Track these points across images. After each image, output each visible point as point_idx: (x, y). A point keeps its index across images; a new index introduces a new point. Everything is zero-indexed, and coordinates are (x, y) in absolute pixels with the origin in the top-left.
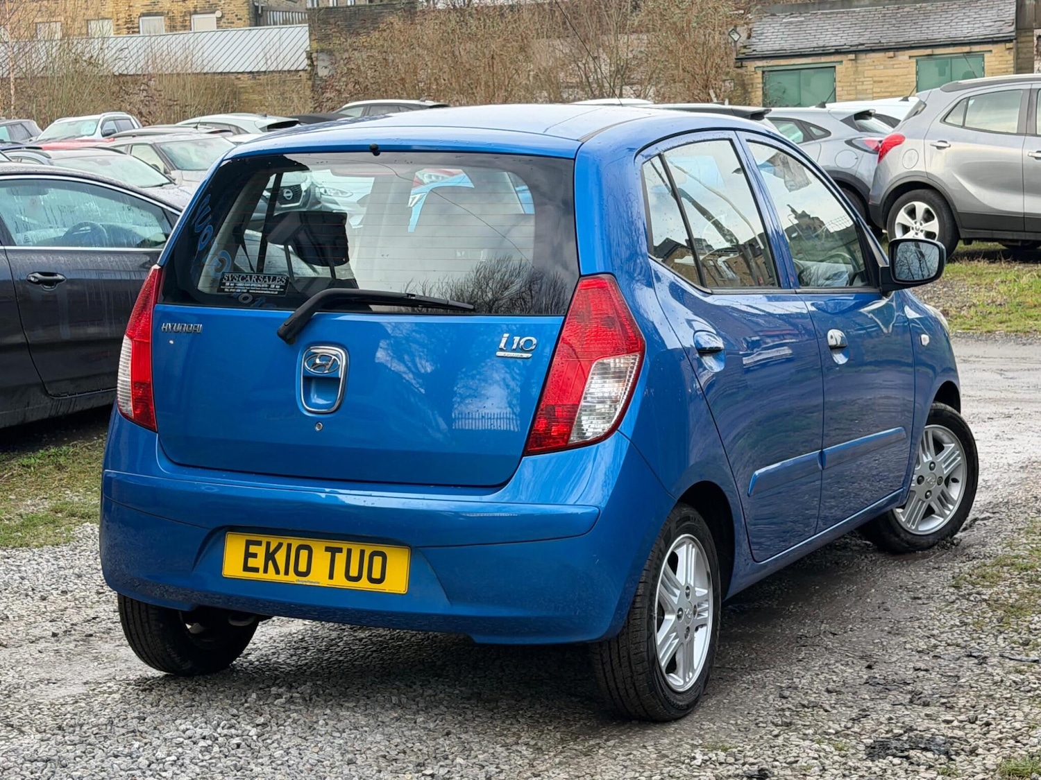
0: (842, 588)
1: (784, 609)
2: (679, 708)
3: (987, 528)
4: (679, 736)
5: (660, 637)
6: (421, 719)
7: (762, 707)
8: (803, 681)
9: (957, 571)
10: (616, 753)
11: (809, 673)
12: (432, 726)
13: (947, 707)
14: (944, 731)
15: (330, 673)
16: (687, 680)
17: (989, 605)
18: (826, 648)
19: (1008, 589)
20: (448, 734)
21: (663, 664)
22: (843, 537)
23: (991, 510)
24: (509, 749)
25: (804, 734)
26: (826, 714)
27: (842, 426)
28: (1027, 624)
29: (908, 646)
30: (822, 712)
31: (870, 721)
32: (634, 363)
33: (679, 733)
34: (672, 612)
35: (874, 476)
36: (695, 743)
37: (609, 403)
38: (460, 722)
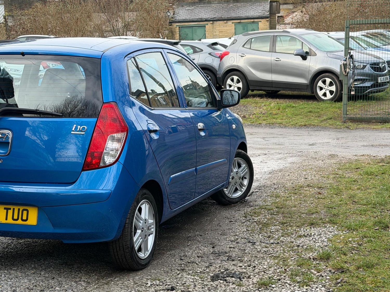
0: (204, 218)
1: (183, 227)
2: (142, 265)
3: (257, 195)
4: (142, 276)
5: (135, 239)
6: (43, 273)
7: (174, 264)
8: (189, 253)
9: (246, 211)
10: (118, 283)
11: (191, 250)
12: (47, 275)
13: (240, 261)
14: (239, 270)
15: (8, 256)
16: (146, 254)
17: (257, 223)
18: (198, 241)
19: (263, 217)
20: (53, 278)
21: (136, 249)
22: (205, 199)
23: (258, 189)
24: (77, 283)
25: (189, 273)
26: (197, 265)
27: (205, 158)
28: (270, 230)
29: (227, 239)
30: (195, 265)
31: (213, 267)
32: (124, 136)
33: (142, 275)
34: (139, 229)
35: (216, 177)
36: (148, 278)
37: (115, 151)
38: (58, 274)
